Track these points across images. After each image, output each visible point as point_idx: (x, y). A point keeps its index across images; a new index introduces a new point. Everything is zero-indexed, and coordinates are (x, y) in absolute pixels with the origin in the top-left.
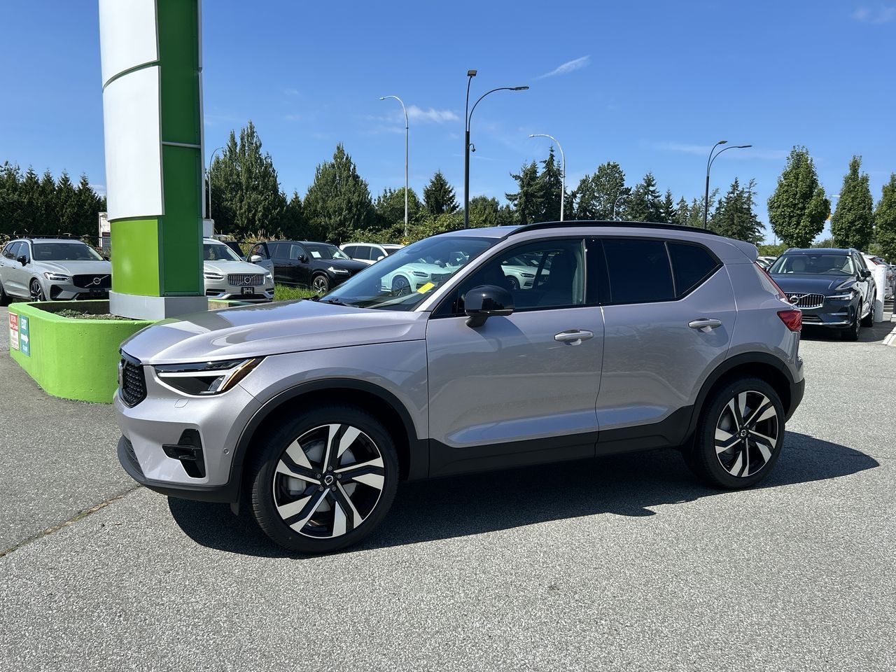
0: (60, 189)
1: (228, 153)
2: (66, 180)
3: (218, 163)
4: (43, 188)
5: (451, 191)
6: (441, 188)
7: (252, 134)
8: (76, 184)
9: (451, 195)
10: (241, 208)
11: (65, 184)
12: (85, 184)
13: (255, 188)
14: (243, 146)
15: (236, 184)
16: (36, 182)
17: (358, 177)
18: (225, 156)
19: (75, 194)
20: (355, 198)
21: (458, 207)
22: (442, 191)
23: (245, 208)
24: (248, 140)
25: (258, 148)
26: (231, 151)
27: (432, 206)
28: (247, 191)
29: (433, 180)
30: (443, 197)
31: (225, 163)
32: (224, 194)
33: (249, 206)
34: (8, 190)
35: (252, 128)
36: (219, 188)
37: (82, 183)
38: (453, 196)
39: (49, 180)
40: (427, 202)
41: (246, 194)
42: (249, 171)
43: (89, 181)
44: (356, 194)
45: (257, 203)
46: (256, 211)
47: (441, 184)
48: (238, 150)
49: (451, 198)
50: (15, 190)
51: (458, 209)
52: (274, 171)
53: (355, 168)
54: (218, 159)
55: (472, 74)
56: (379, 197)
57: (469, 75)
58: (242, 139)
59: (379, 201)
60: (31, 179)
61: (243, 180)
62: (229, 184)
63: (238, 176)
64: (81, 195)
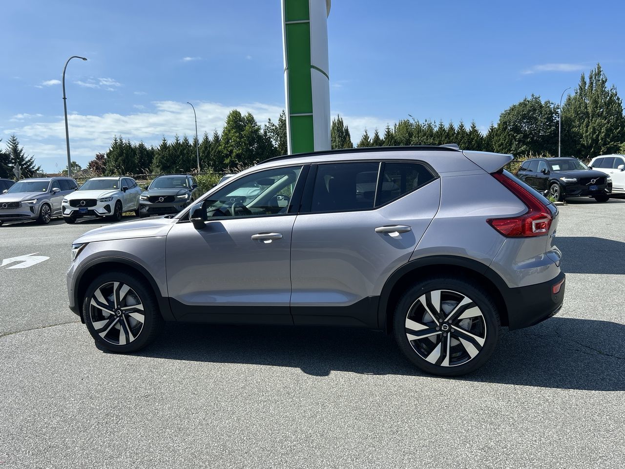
0: (458, 133)
1: (578, 91)
2: (462, 126)
3: (569, 99)
4: (448, 133)
7: (599, 74)
8: (468, 128)
10: (587, 131)
11: (461, 129)
12: (474, 127)
13: (600, 115)
14: (592, 83)
15: (584, 114)
16: (444, 130)
18: (576, 93)
19: (467, 134)
23: (590, 130)
24: (595, 78)
25: (604, 82)
26: (581, 89)
28: (593, 118)
31: (575, 99)
32: (575, 122)
33: (594, 129)
34: (427, 137)
35: (599, 68)
36: (570, 118)
37: (472, 127)
39: (452, 128)
41: (592, 120)
42: (595, 102)
43: (476, 125)
45: (601, 126)
46: (600, 132)
48: (586, 88)
50: (431, 136)
52: (618, 99)
54: (570, 96)
58: (591, 78)
60: (441, 128)
61: (590, 110)
62: (578, 114)
63: (586, 108)
64: (470, 135)
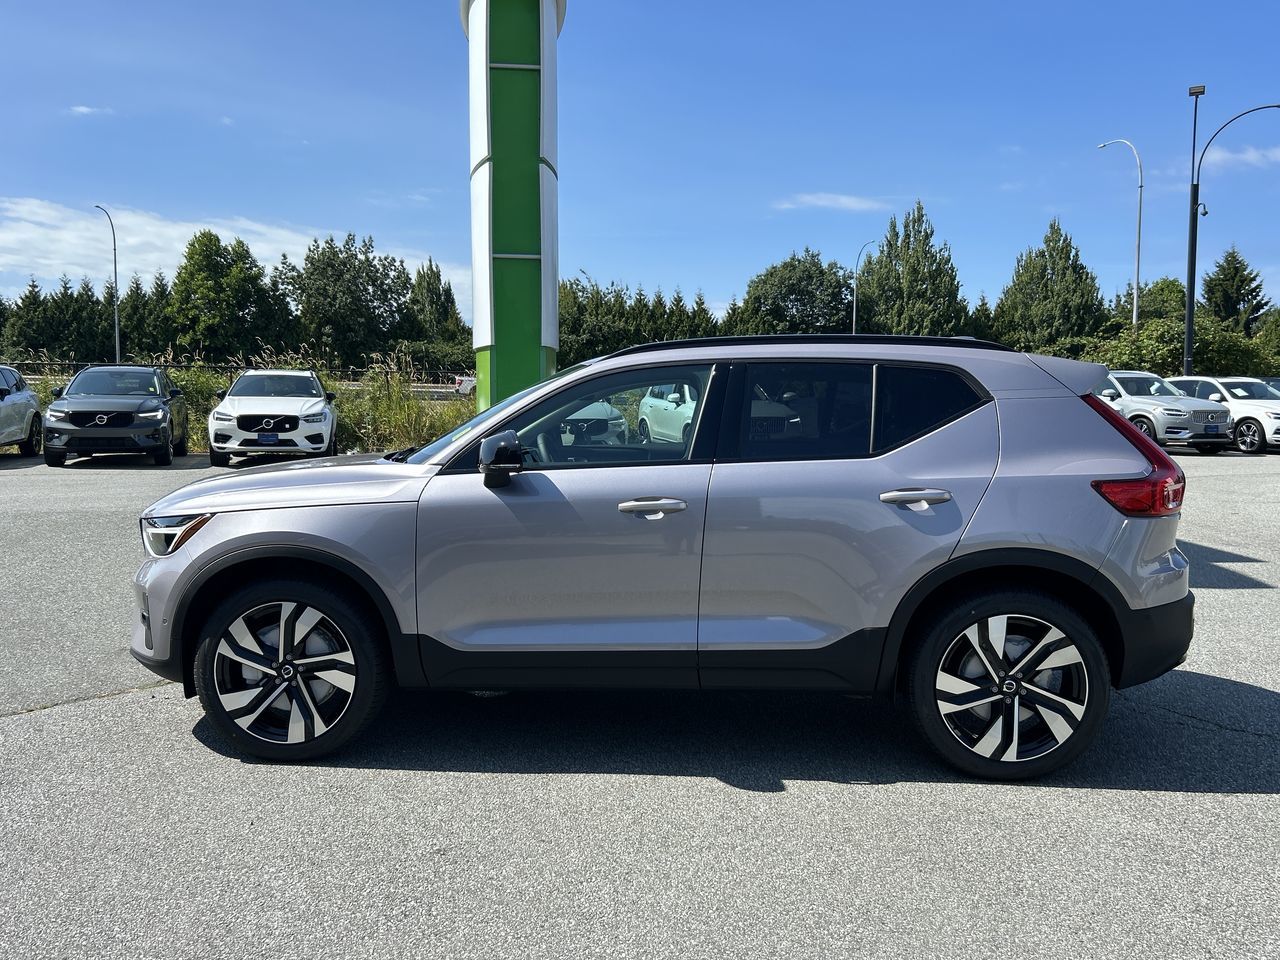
0: (672, 312)
1: (885, 248)
2: (678, 300)
3: (870, 263)
4: (653, 312)
5: (1254, 279)
6: (1236, 275)
7: (919, 219)
8: (690, 305)
9: (1253, 285)
10: (899, 324)
11: (677, 306)
12: (700, 303)
13: (921, 295)
14: (907, 236)
15: (895, 290)
16: (645, 305)
17: (1083, 268)
18: (882, 252)
19: (688, 317)
20: (1075, 300)
21: (1266, 304)
22: (1237, 279)
23: (905, 323)
24: (914, 227)
25: (928, 236)
26: (890, 245)
27: (1217, 305)
28: (909, 299)
29: (1222, 262)
30: (1239, 289)
31: (880, 262)
32: (877, 305)
34: (614, 316)
35: (920, 209)
36: (870, 297)
37: (697, 303)
38: (1258, 287)
39: (660, 302)
40: (1209, 299)
41: (907, 303)
42: (914, 271)
43: (705, 299)
44: (1078, 294)
45: (923, 315)
46: (921, 327)
47: (1236, 269)
48: (899, 244)
49: (1254, 290)
50: (622, 315)
51: (1266, 308)
52: (952, 269)
53: (1077, 255)
54: (870, 257)
55: (1197, 93)
56: (1118, 296)
57: (1191, 94)
58: (906, 226)
59: (1119, 301)
60: (639, 301)
61: (905, 284)
62: (884, 291)
63: (898, 279)
64: (695, 318)
